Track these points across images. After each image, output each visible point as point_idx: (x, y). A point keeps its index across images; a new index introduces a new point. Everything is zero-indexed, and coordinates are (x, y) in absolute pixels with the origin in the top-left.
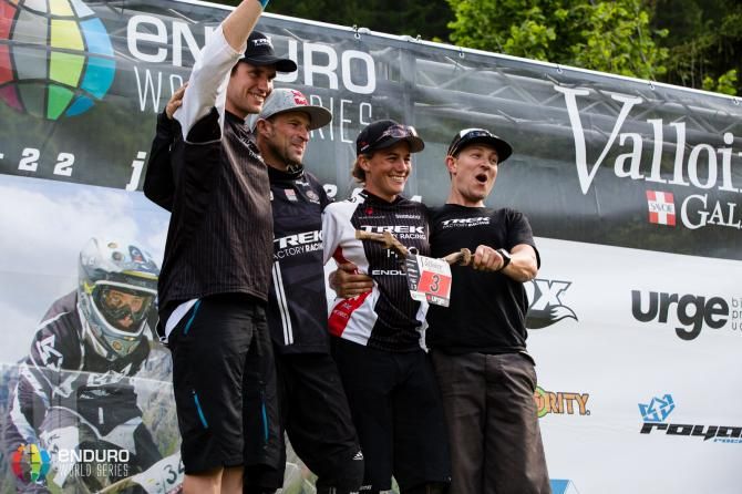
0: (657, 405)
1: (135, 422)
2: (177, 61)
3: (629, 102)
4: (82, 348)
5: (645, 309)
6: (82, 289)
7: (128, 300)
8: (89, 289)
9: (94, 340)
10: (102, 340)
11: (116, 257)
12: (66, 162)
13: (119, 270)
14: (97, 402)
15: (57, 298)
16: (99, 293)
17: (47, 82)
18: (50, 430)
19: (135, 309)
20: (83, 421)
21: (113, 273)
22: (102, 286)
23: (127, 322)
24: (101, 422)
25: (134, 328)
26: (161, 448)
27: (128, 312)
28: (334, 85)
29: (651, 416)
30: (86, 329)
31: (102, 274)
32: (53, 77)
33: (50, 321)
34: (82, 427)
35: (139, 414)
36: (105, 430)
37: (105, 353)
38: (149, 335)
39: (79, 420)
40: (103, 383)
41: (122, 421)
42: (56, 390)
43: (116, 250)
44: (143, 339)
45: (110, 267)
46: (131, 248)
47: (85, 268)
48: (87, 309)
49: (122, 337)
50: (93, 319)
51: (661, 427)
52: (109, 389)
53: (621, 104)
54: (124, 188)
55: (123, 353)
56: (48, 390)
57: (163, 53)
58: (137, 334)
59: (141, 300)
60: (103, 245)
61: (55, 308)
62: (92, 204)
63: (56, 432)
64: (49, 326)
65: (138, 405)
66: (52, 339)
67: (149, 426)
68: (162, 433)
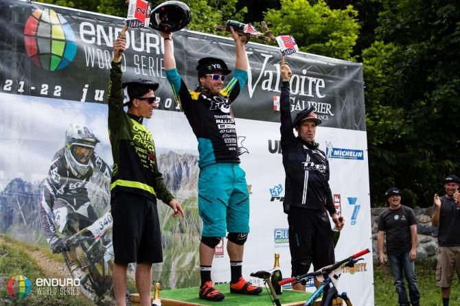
0: (276, 189)
1: (87, 204)
2: (99, 43)
3: (268, 57)
4: (68, 172)
5: (273, 148)
6: (66, 147)
7: (83, 151)
8: (69, 147)
9: (72, 169)
10: (75, 168)
11: (79, 132)
12: (58, 90)
13: (81, 138)
14: (73, 196)
15: (57, 151)
16: (73, 148)
17: (51, 54)
18: (56, 209)
19: (86, 155)
20: (68, 204)
21: (79, 139)
22: (74, 145)
23: (83, 160)
24: (75, 204)
25: (86, 163)
26: (98, 214)
27: (83, 156)
28: (158, 52)
29: (274, 194)
30: (69, 164)
31: (74, 140)
32: (53, 52)
33: (55, 161)
34: (68, 207)
35: (88, 200)
36: (77, 208)
37: (76, 174)
38: (92, 165)
39: (66, 203)
40: (75, 187)
41: (82, 204)
42: (58, 191)
43: (80, 129)
44: (90, 167)
45: (77, 137)
46: (85, 128)
47: (68, 138)
48: (68, 155)
49: (82, 167)
50: (71, 159)
51: (278, 198)
52: (77, 189)
53: (264, 58)
54: (80, 100)
55: (83, 174)
56: (55, 191)
57: (94, 39)
58: (87, 166)
59: (88, 151)
60: (74, 126)
61: (56, 155)
62: (69, 108)
63: (59, 209)
64: (55, 163)
65: (89, 196)
66: (56, 169)
67: (93, 206)
68: (98, 208)
